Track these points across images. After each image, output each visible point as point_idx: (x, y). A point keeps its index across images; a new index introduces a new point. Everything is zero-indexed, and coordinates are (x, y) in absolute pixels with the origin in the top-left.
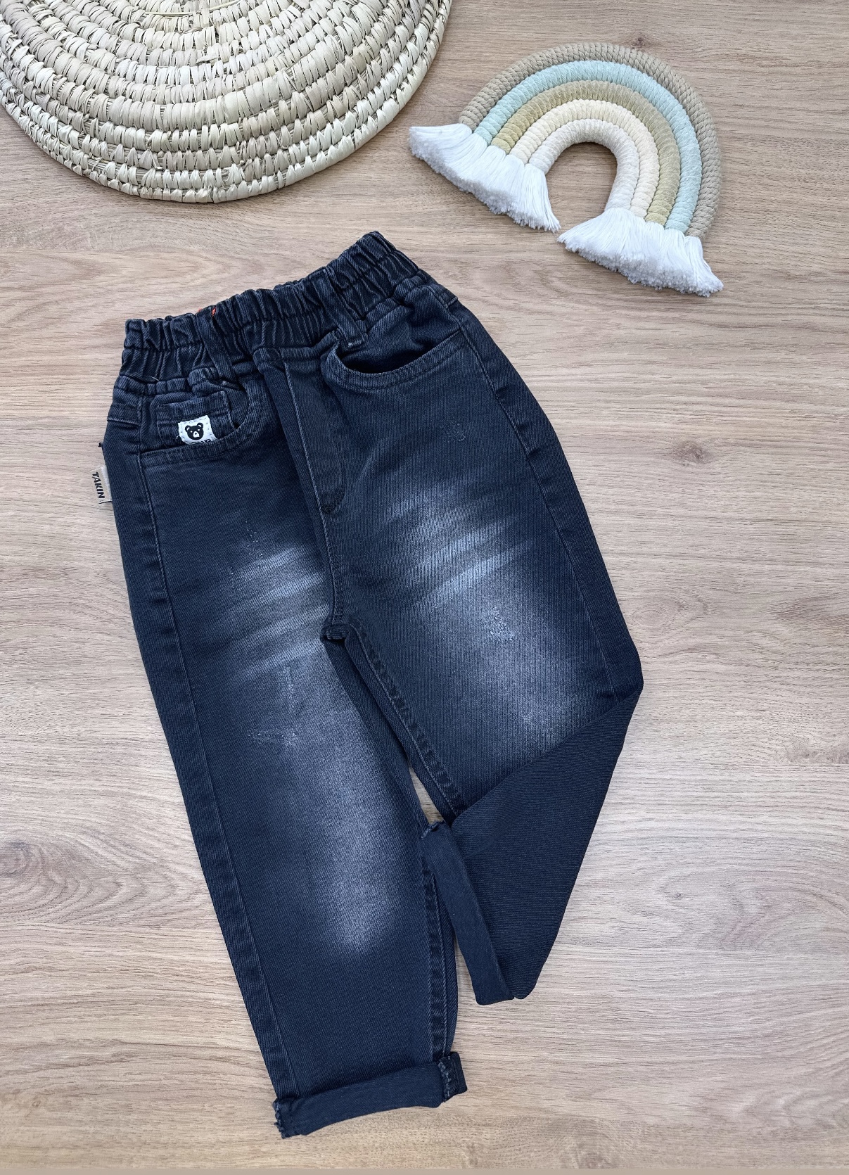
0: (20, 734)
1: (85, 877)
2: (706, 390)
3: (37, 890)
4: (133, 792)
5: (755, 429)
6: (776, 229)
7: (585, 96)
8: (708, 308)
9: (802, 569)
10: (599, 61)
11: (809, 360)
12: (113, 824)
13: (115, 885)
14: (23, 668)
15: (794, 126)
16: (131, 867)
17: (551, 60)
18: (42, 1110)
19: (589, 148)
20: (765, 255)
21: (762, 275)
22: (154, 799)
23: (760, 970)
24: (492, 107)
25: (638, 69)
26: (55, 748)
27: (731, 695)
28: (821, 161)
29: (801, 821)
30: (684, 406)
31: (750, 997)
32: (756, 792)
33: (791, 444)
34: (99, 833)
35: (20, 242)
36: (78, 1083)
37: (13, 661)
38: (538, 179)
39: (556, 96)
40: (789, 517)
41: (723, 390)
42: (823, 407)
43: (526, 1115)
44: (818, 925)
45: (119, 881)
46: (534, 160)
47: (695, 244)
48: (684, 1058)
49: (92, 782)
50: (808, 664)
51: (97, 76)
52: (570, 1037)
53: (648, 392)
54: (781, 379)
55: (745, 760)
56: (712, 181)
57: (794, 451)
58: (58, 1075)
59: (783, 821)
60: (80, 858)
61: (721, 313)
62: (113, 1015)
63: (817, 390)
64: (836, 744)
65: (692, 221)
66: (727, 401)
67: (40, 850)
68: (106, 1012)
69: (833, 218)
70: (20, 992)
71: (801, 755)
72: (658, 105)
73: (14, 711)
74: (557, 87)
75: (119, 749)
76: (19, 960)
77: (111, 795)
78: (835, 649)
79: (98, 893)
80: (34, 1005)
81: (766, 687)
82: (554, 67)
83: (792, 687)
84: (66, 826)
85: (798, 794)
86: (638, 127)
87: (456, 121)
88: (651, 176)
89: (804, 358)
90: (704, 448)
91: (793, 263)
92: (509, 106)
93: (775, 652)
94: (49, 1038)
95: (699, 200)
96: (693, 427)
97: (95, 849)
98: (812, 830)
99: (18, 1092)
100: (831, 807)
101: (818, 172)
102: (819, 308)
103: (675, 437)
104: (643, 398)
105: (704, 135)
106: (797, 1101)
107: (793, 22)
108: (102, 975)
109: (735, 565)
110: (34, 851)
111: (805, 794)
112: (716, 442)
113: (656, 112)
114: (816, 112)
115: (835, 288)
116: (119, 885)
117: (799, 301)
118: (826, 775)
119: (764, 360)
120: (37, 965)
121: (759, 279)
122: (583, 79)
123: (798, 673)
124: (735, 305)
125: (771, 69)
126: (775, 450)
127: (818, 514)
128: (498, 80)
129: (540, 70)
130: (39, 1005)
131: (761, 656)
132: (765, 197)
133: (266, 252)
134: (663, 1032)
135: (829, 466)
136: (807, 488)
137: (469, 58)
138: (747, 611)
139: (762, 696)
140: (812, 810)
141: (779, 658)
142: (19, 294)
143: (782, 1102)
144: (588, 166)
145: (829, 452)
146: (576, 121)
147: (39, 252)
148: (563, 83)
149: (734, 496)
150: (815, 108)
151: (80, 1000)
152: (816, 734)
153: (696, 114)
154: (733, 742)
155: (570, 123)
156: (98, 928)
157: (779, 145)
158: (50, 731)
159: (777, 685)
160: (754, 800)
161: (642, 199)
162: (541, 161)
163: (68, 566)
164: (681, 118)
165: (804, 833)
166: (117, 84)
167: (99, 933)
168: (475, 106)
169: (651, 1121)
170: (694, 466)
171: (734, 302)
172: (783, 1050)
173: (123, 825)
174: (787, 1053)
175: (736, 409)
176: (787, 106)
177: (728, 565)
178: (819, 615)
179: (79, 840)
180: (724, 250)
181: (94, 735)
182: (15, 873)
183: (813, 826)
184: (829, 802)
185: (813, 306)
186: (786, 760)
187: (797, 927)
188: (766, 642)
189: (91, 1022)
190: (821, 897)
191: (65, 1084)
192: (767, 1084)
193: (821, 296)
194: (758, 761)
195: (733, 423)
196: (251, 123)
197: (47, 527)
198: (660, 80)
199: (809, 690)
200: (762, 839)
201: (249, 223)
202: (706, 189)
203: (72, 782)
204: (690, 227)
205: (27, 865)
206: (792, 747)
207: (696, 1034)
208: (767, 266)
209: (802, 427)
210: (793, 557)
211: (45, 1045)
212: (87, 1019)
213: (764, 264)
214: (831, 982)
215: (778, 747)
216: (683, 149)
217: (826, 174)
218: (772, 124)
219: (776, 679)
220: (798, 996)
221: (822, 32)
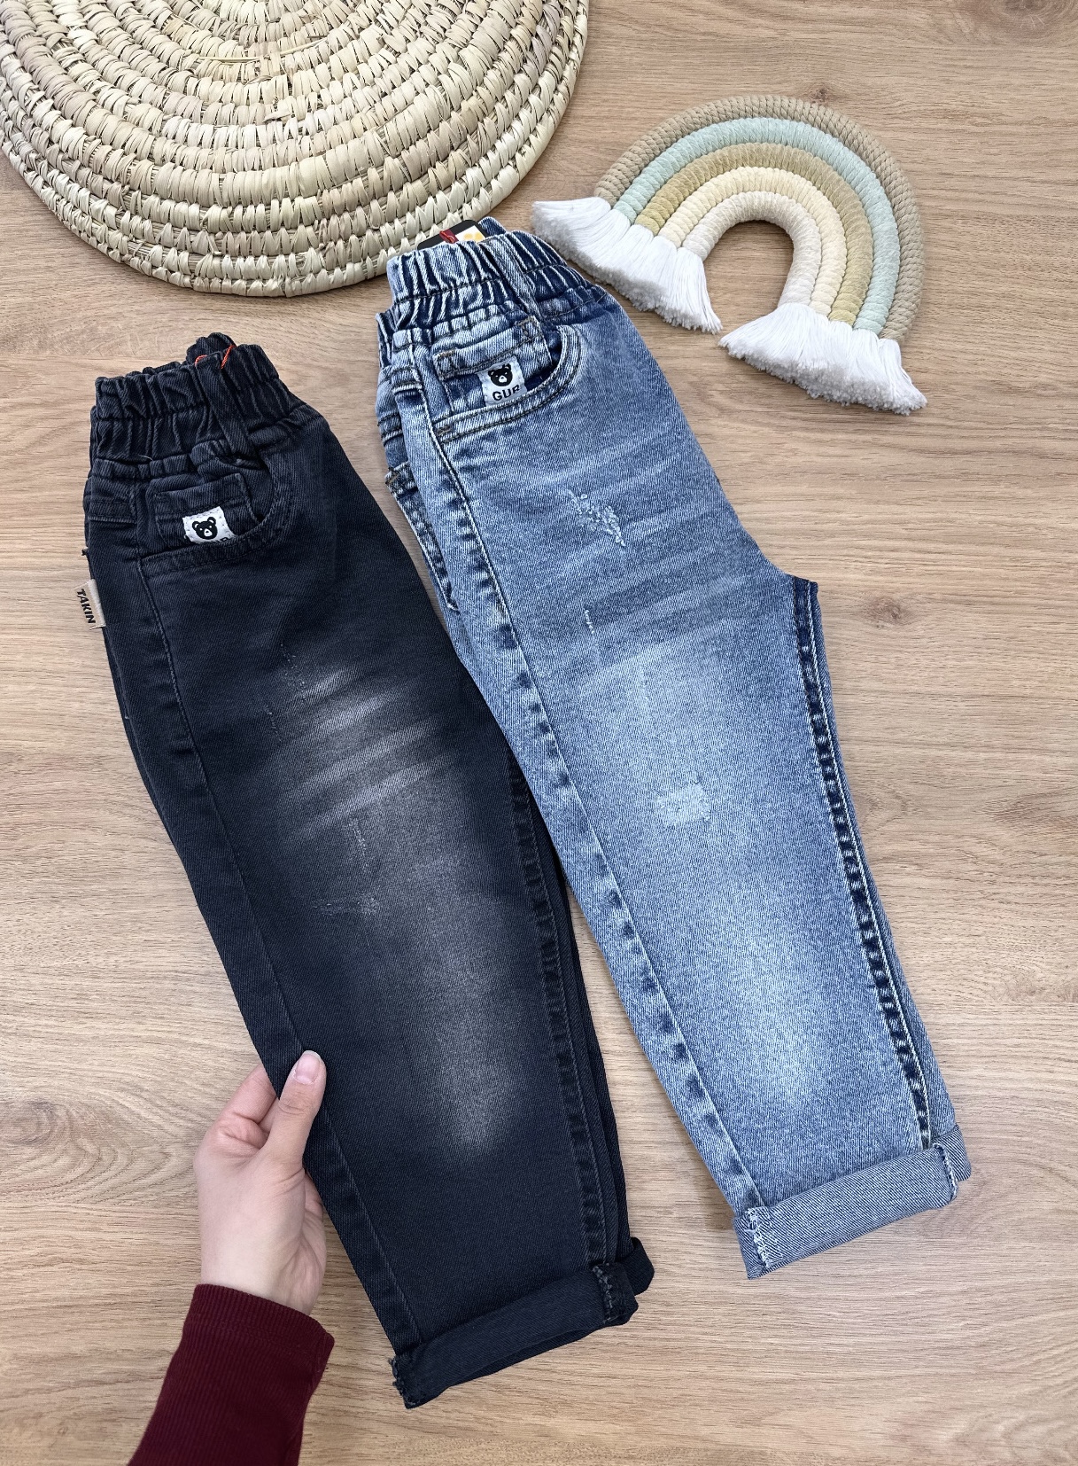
0: (42, 965)
1: (123, 1145)
2: (904, 532)
3: (64, 1161)
4: (184, 1038)
5: (966, 581)
6: (994, 330)
7: (753, 162)
8: (908, 430)
9: (1026, 757)
10: (770, 119)
11: (1035, 495)
12: (159, 1079)
13: (161, 1156)
14: (45, 883)
15: (1015, 200)
16: (181, 1133)
17: (710, 117)
18: (70, 1438)
19: (758, 228)
20: (980, 362)
21: (976, 388)
22: (210, 1048)
23: (974, 1262)
24: (636, 176)
25: (820, 128)
26: (87, 983)
27: (938, 915)
28: (1050, 244)
29: (1023, 1075)
30: (878, 553)
31: (960, 1297)
32: (969, 1038)
33: (1012, 600)
34: (142, 1090)
35: (42, 346)
36: (116, 1404)
37: (33, 873)
38: (696, 266)
39: (717, 163)
40: (1010, 692)
41: (927, 532)
42: (1052, 554)
43: (679, 1445)
44: (1046, 1206)
45: (167, 1150)
46: (689, 242)
47: (891, 349)
48: (878, 1373)
49: (131, 1026)
50: (1033, 877)
51: (140, 138)
52: (735, 1346)
53: (832, 535)
54: (1000, 519)
55: (953, 998)
56: (912, 267)
57: (1017, 609)
58: (89, 1395)
59: (1002, 1074)
60: (119, 1122)
61: (924, 435)
62: (160, 1319)
63: (1044, 532)
64: (1069, 978)
65: (887, 319)
66: (931, 546)
67: (68, 1111)
68: (150, 1315)
69: (1065, 316)
70: (43, 1290)
71: (1026, 991)
72: (844, 173)
73: (35, 936)
74: (718, 151)
75: (168, 984)
76: (38, 1250)
77: (158, 1042)
78: (1068, 858)
79: (140, 1165)
80: (60, 1307)
81: (981, 906)
82: (714, 126)
83: (1013, 906)
84: (101, 1081)
85: (1021, 1041)
86: (820, 202)
87: (590, 194)
88: (836, 262)
89: (1029, 492)
90: (903, 605)
91: (1015, 372)
92: (658, 175)
93: (993, 862)
94: (79, 1348)
95: (896, 293)
96: (890, 578)
97: (137, 1110)
98: (1039, 1086)
99: (40, 1415)
100: (1063, 1057)
101: (1048, 257)
102: (1048, 429)
103: (866, 592)
104: (828, 542)
105: (903, 211)
106: (1019, 1427)
107: (1014, 69)
108: (145, 1268)
109: (940, 753)
110: (61, 1113)
111: (1030, 1041)
112: (919, 597)
113: (842, 183)
114: (1043, 182)
115: (1068, 404)
116: (167, 1155)
117: (1022, 420)
118: (1059, 1017)
119: (977, 494)
120: (64, 1256)
121: (973, 393)
122: (750, 141)
123: (1021, 889)
124: (943, 425)
125: (987, 128)
126: (992, 608)
127: (1048, 689)
128: (644, 143)
129: (696, 130)
130: (66, 1306)
131: (975, 867)
132: (980, 290)
133: (352, 358)
134: (851, 1341)
135: (1062, 628)
136: (1033, 655)
137: (606, 114)
138: (958, 810)
139: (975, 918)
140: (1040, 1061)
141: (997, 869)
142: (41, 411)
143: (1001, 1428)
144: (756, 253)
145: (1061, 611)
146: (741, 194)
147: (66, 359)
148: (725, 146)
149: (941, 665)
150: (1044, 177)
151: (118, 1300)
152: (1043, 965)
153: (892, 185)
154: (941, 975)
155: (734, 197)
156: (141, 1209)
157: (997, 224)
158: (80, 963)
159: (995, 904)
160: (966, 1048)
161: (825, 291)
162: (697, 244)
163: (102, 754)
164: (875, 191)
165: (1029, 1089)
166: (164, 147)
167: (143, 1216)
168: (613, 176)
169: (836, 1452)
170: (890, 629)
171: (942, 422)
172: (1003, 1363)
173: (173, 1080)
174: (1008, 1367)
175: (944, 557)
176: (1007, 175)
177: (933, 752)
178: (1047, 816)
179: (116, 1099)
180: (928, 356)
181: (135, 966)
182: (35, 1140)
183: (1039, 1080)
184: (1062, 1051)
185: (1040, 426)
186: (1005, 998)
187: (1019, 1208)
188: (981, 850)
189: (132, 1327)
190: (1051, 1170)
191: (99, 1405)
192: (982, 1406)
193: (1049, 413)
194: (970, 1000)
195: (940, 574)
196: (333, 196)
197: (77, 705)
198: (848, 142)
199: (1035, 909)
200: (975, 1098)
201: (331, 322)
202: (906, 279)
203: (107, 1026)
204: (885, 327)
205: (52, 1131)
206: (1014, 981)
207: (894, 1343)
208: (983, 377)
209: (1026, 579)
210: (1014, 742)
211: (75, 1357)
212: (126, 1324)
213: (978, 373)
214: (1063, 1278)
215: (995, 982)
216: (876, 229)
217: (1057, 260)
218: (987, 197)
219: (993, 897)
220: (1022, 1295)
221: (1051, 82)
